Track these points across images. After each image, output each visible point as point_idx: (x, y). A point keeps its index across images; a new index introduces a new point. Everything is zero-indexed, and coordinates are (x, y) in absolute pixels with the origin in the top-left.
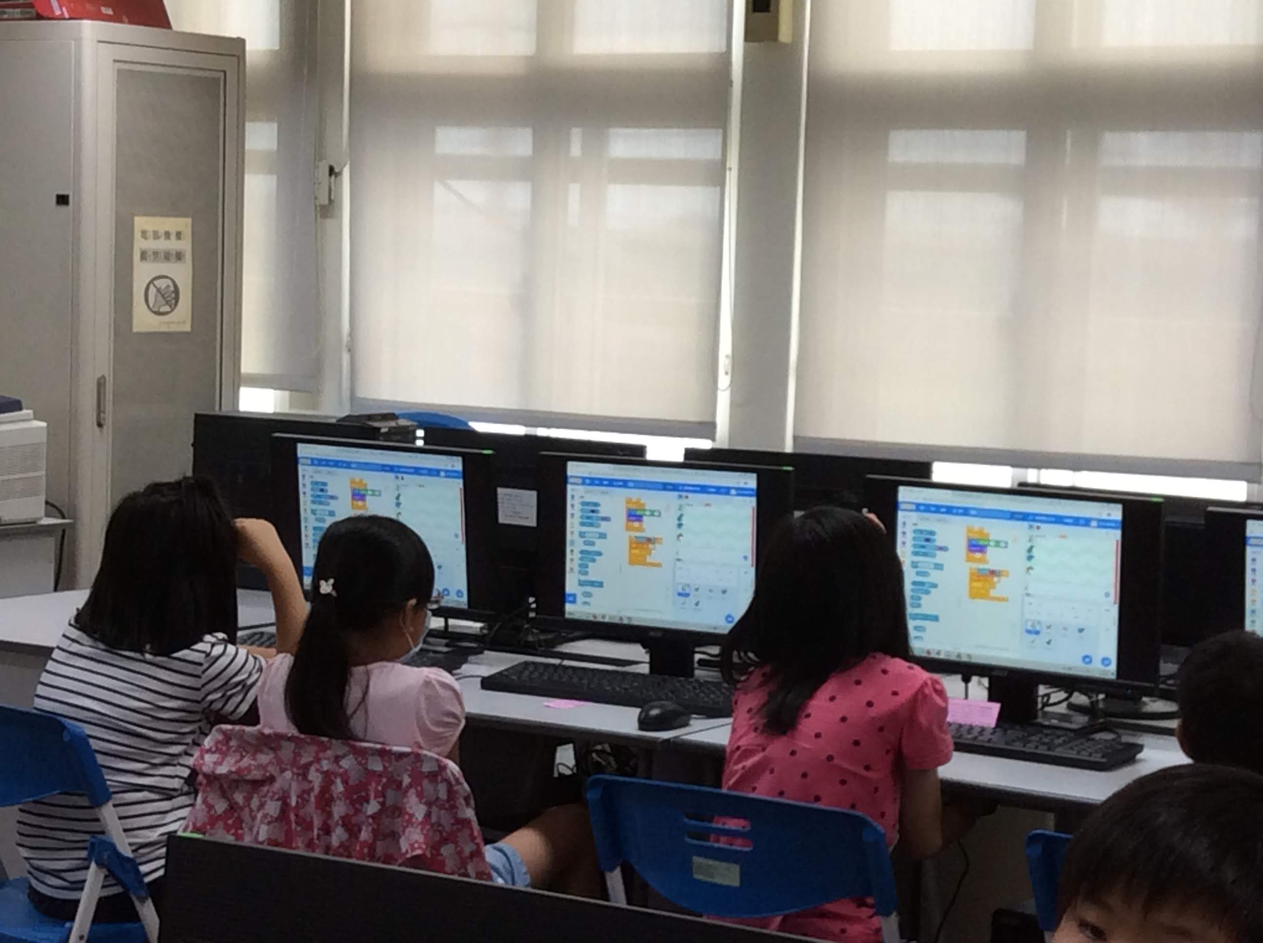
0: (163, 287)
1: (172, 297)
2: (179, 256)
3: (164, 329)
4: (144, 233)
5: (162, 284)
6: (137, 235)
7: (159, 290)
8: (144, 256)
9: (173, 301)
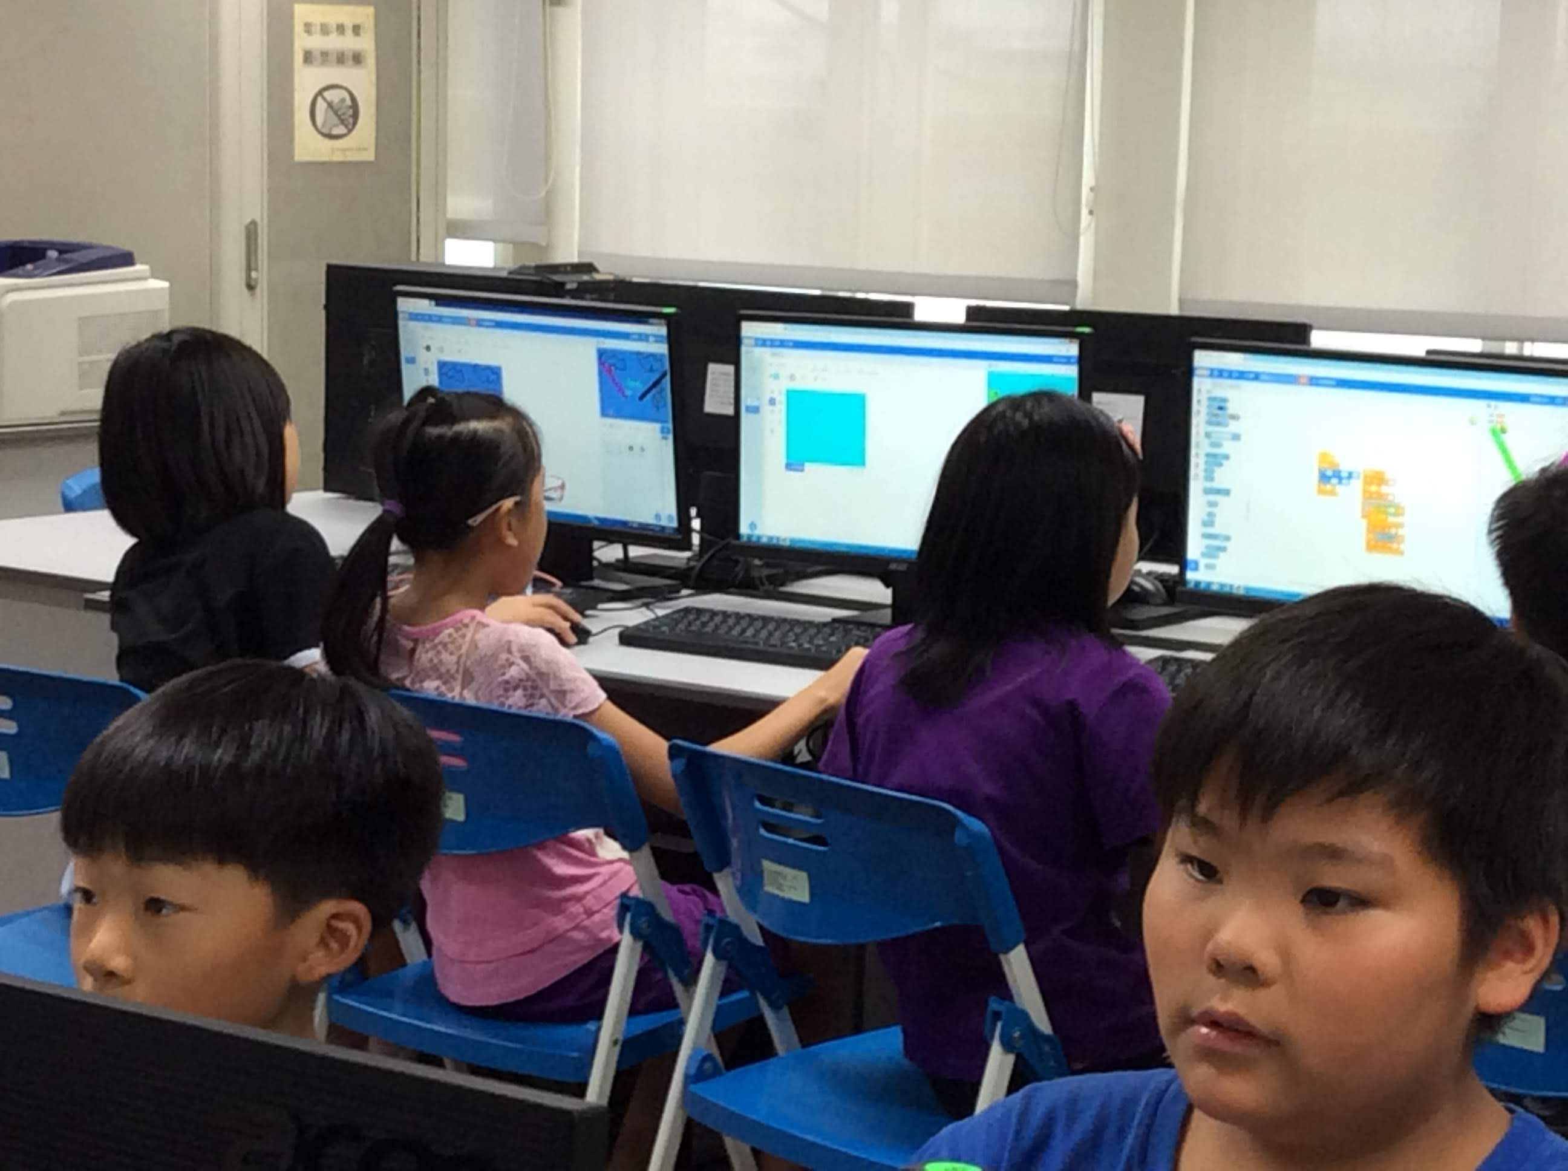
0: (336, 100)
1: (349, 115)
2: (357, 59)
3: (338, 157)
4: (308, 28)
5: (332, 95)
6: (299, 28)
7: (330, 105)
8: (308, 57)
9: (351, 120)
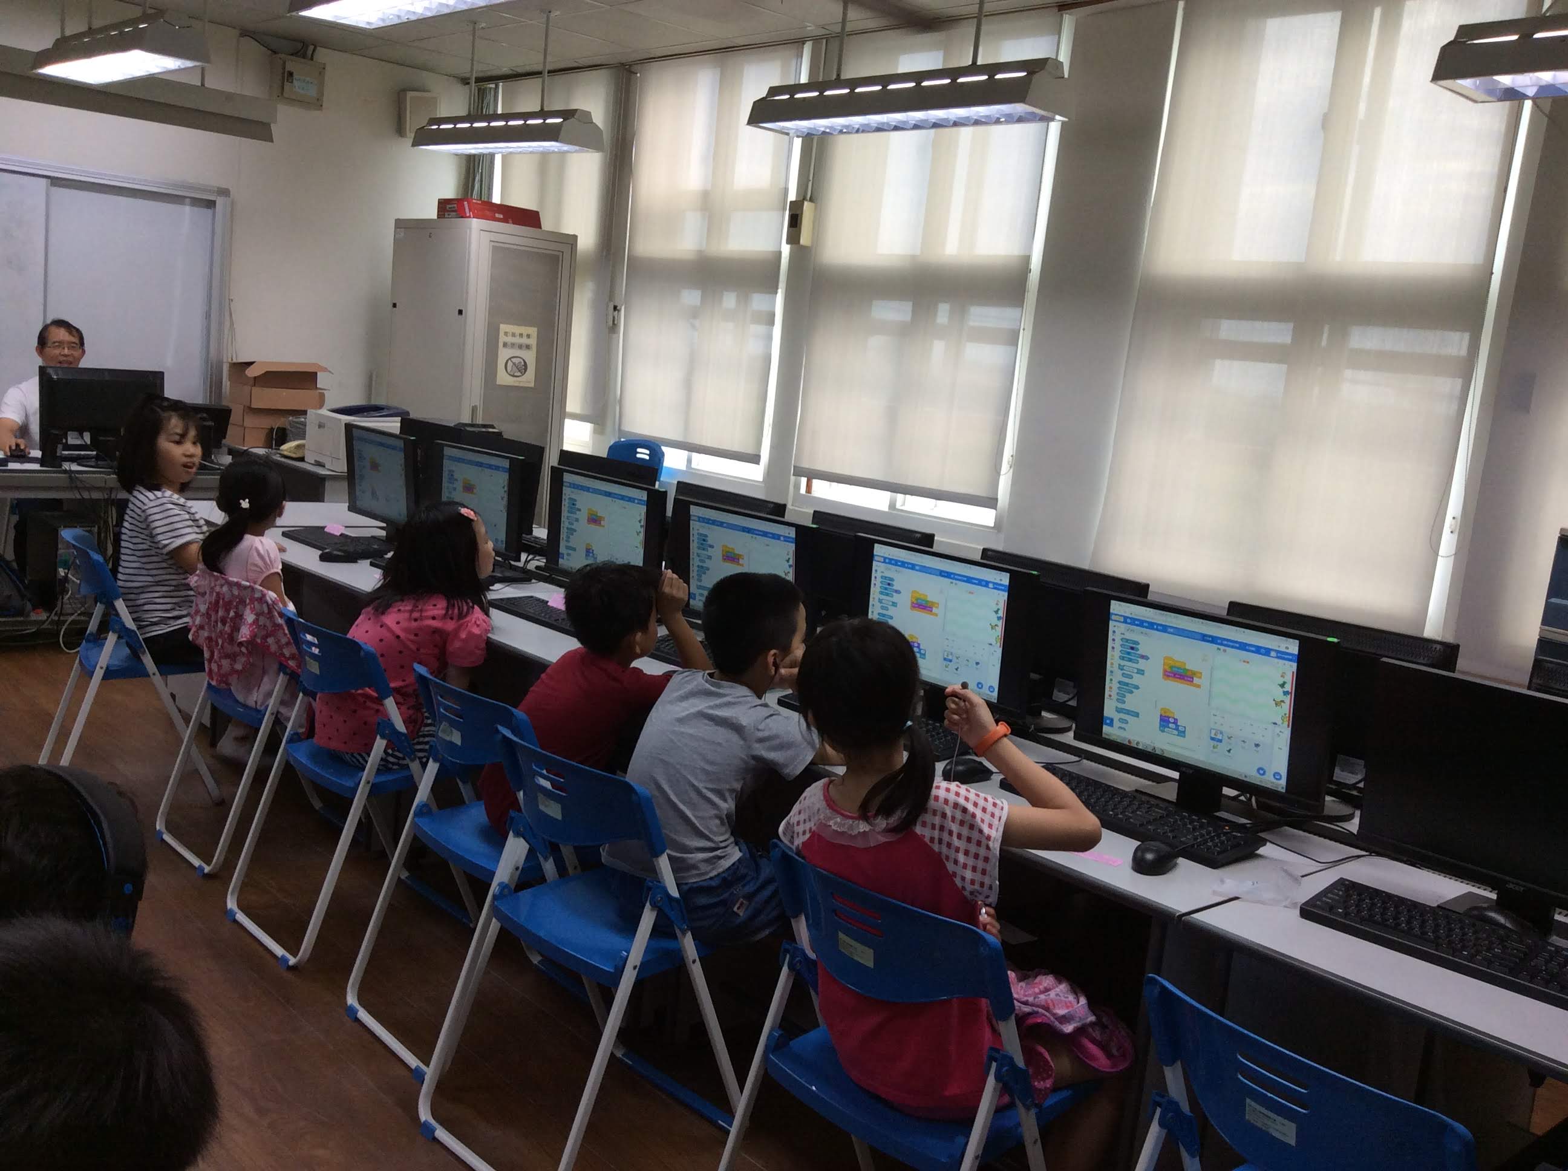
0: (517, 362)
1: (523, 368)
2: (528, 347)
3: (517, 385)
4: (506, 334)
5: (515, 360)
6: (502, 333)
7: (514, 364)
8: (505, 345)
9: (523, 371)
